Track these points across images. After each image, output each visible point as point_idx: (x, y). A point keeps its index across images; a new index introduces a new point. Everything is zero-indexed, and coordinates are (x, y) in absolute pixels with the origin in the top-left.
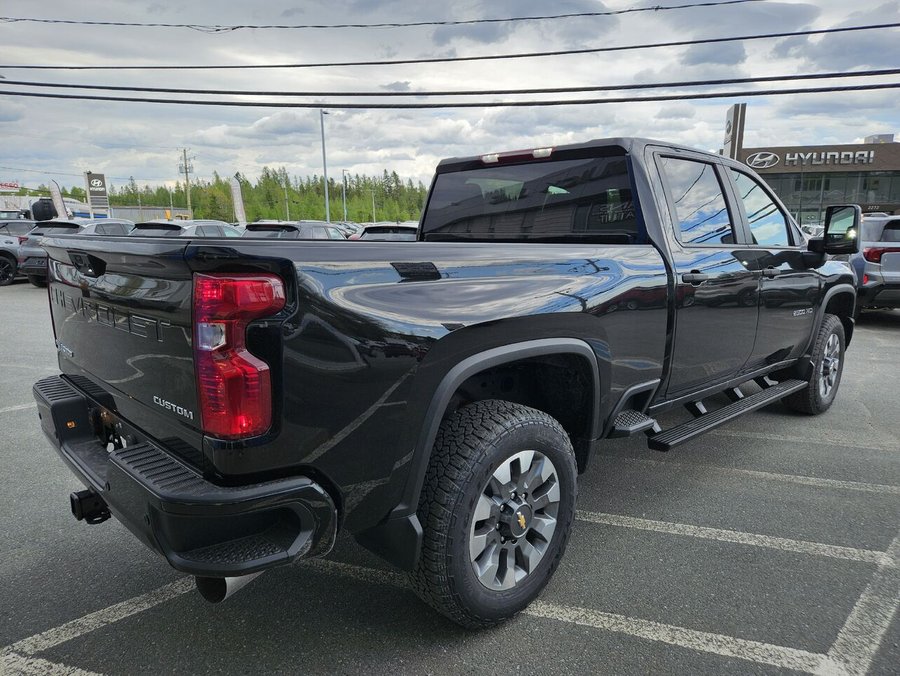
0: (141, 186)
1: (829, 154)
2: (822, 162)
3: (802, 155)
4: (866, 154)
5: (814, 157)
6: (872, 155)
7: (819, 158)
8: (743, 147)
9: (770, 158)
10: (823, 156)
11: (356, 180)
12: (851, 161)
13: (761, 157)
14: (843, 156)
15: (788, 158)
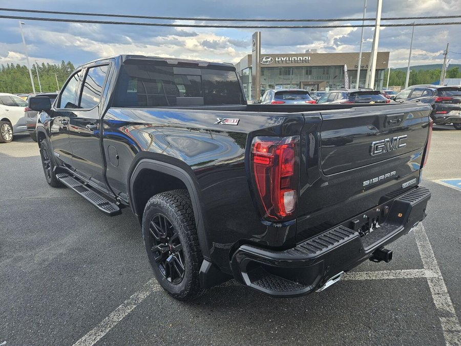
1: (293, 58)
2: (290, 62)
3: (283, 59)
4: (307, 58)
5: (287, 59)
6: (309, 59)
7: (289, 60)
8: (261, 53)
9: (269, 59)
10: (291, 59)
11: (41, 66)
12: (302, 61)
13: (266, 58)
14: (298, 59)
15: (277, 59)
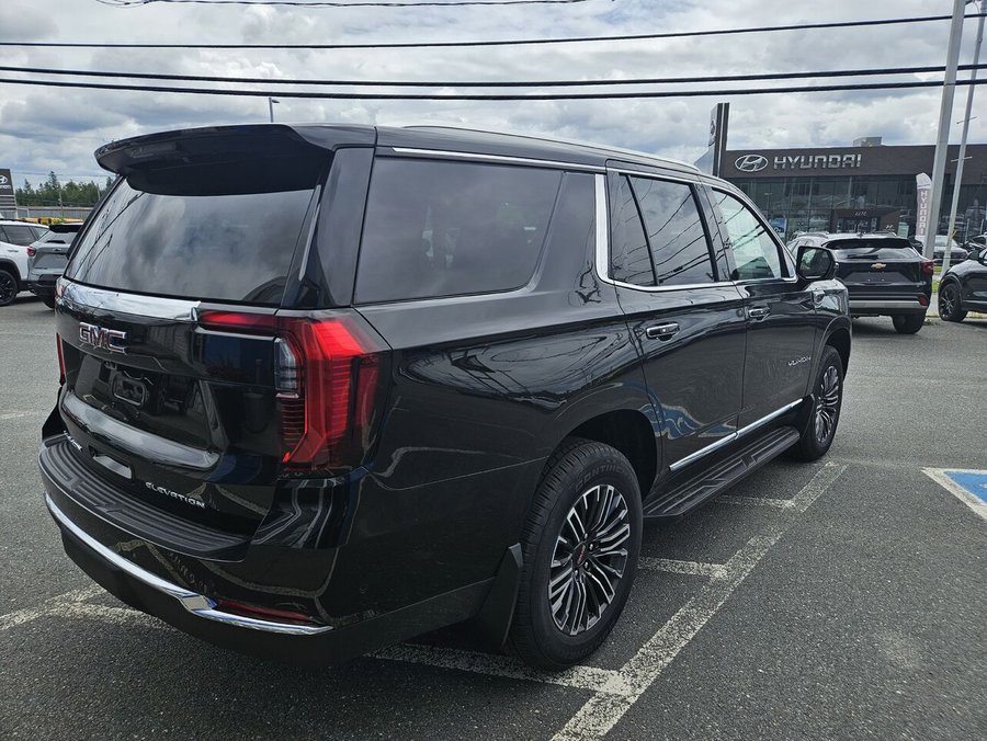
0: (63, 183)
1: (817, 158)
2: (812, 166)
3: (791, 160)
4: (853, 157)
5: (802, 160)
6: (859, 159)
7: (807, 162)
8: (727, 149)
9: (759, 161)
10: (811, 160)
12: (838, 165)
13: (750, 160)
14: (830, 160)
15: (776, 160)
